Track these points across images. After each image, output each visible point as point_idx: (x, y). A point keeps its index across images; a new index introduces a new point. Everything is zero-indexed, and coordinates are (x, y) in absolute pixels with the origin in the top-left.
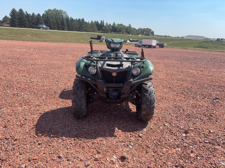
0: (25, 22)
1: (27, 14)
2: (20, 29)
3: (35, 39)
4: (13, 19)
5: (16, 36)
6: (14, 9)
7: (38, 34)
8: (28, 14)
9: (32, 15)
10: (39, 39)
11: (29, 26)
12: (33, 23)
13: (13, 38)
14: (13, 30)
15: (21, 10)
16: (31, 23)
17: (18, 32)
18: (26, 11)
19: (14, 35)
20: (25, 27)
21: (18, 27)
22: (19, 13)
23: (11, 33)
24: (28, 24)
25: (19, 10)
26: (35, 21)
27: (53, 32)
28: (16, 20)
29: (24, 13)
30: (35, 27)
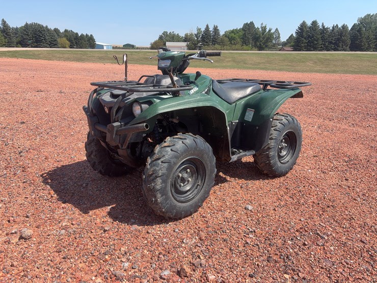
0: (317, 41)
1: (323, 27)
2: (301, 54)
3: (318, 68)
4: (299, 38)
5: (289, 64)
6: (304, 22)
7: (329, 59)
8: (326, 27)
9: (331, 28)
10: (324, 69)
11: (321, 47)
12: (331, 43)
13: (285, 67)
14: (289, 56)
15: (314, 23)
16: (326, 42)
17: (295, 58)
18: (323, 23)
19: (286, 64)
20: (315, 49)
21: (304, 51)
22: (310, 28)
23: (284, 60)
24: (322, 44)
25: (311, 22)
26: (333, 39)
27: (358, 56)
28: (303, 39)
29: (319, 26)
30: (332, 49)
